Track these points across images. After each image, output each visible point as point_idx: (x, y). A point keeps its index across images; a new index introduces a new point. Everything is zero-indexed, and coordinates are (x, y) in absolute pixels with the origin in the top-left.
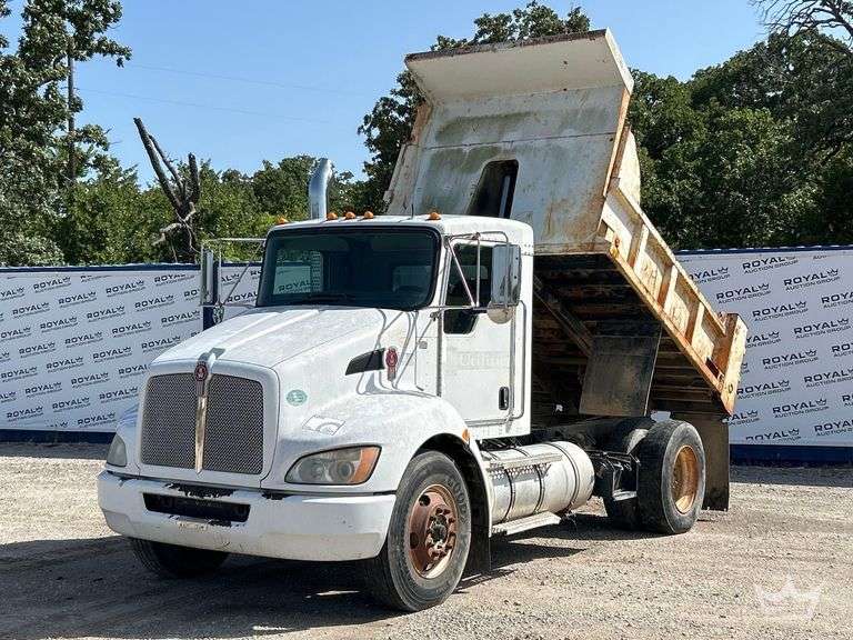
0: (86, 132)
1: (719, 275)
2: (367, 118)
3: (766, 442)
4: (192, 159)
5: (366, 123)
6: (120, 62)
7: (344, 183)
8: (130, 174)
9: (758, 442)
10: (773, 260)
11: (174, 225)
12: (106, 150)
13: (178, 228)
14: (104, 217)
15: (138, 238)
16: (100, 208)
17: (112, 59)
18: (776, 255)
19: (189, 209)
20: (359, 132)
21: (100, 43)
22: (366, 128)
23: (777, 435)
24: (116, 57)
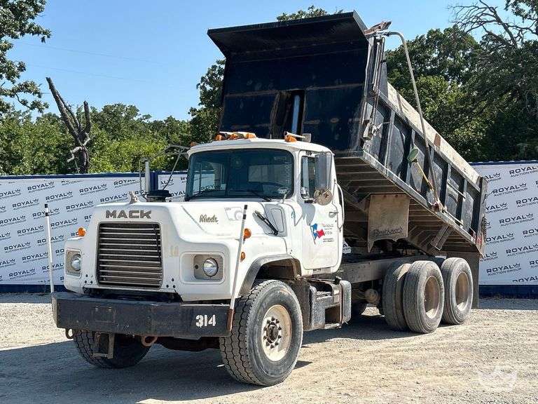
0: (26, 86)
1: (495, 178)
2: (203, 79)
3: (526, 283)
4: (86, 105)
5: (202, 81)
6: (43, 40)
7: (146, 121)
8: (27, 114)
9: (521, 283)
10: (529, 168)
11: (78, 148)
12: (40, 97)
13: (80, 150)
14: (15, 143)
15: (39, 157)
16: (12, 137)
17: (38, 37)
18: (531, 165)
19: (85, 137)
20: (197, 87)
21: (31, 26)
22: (202, 84)
23: (532, 278)
24: (41, 36)
